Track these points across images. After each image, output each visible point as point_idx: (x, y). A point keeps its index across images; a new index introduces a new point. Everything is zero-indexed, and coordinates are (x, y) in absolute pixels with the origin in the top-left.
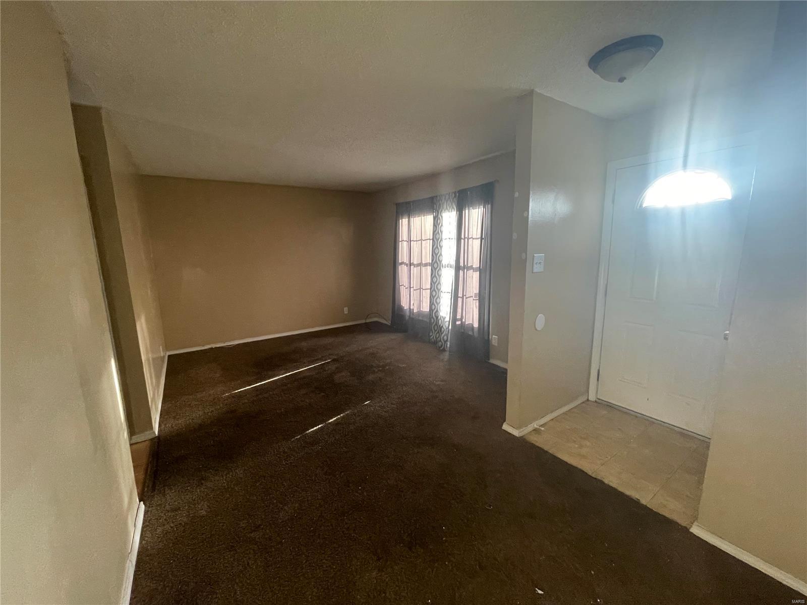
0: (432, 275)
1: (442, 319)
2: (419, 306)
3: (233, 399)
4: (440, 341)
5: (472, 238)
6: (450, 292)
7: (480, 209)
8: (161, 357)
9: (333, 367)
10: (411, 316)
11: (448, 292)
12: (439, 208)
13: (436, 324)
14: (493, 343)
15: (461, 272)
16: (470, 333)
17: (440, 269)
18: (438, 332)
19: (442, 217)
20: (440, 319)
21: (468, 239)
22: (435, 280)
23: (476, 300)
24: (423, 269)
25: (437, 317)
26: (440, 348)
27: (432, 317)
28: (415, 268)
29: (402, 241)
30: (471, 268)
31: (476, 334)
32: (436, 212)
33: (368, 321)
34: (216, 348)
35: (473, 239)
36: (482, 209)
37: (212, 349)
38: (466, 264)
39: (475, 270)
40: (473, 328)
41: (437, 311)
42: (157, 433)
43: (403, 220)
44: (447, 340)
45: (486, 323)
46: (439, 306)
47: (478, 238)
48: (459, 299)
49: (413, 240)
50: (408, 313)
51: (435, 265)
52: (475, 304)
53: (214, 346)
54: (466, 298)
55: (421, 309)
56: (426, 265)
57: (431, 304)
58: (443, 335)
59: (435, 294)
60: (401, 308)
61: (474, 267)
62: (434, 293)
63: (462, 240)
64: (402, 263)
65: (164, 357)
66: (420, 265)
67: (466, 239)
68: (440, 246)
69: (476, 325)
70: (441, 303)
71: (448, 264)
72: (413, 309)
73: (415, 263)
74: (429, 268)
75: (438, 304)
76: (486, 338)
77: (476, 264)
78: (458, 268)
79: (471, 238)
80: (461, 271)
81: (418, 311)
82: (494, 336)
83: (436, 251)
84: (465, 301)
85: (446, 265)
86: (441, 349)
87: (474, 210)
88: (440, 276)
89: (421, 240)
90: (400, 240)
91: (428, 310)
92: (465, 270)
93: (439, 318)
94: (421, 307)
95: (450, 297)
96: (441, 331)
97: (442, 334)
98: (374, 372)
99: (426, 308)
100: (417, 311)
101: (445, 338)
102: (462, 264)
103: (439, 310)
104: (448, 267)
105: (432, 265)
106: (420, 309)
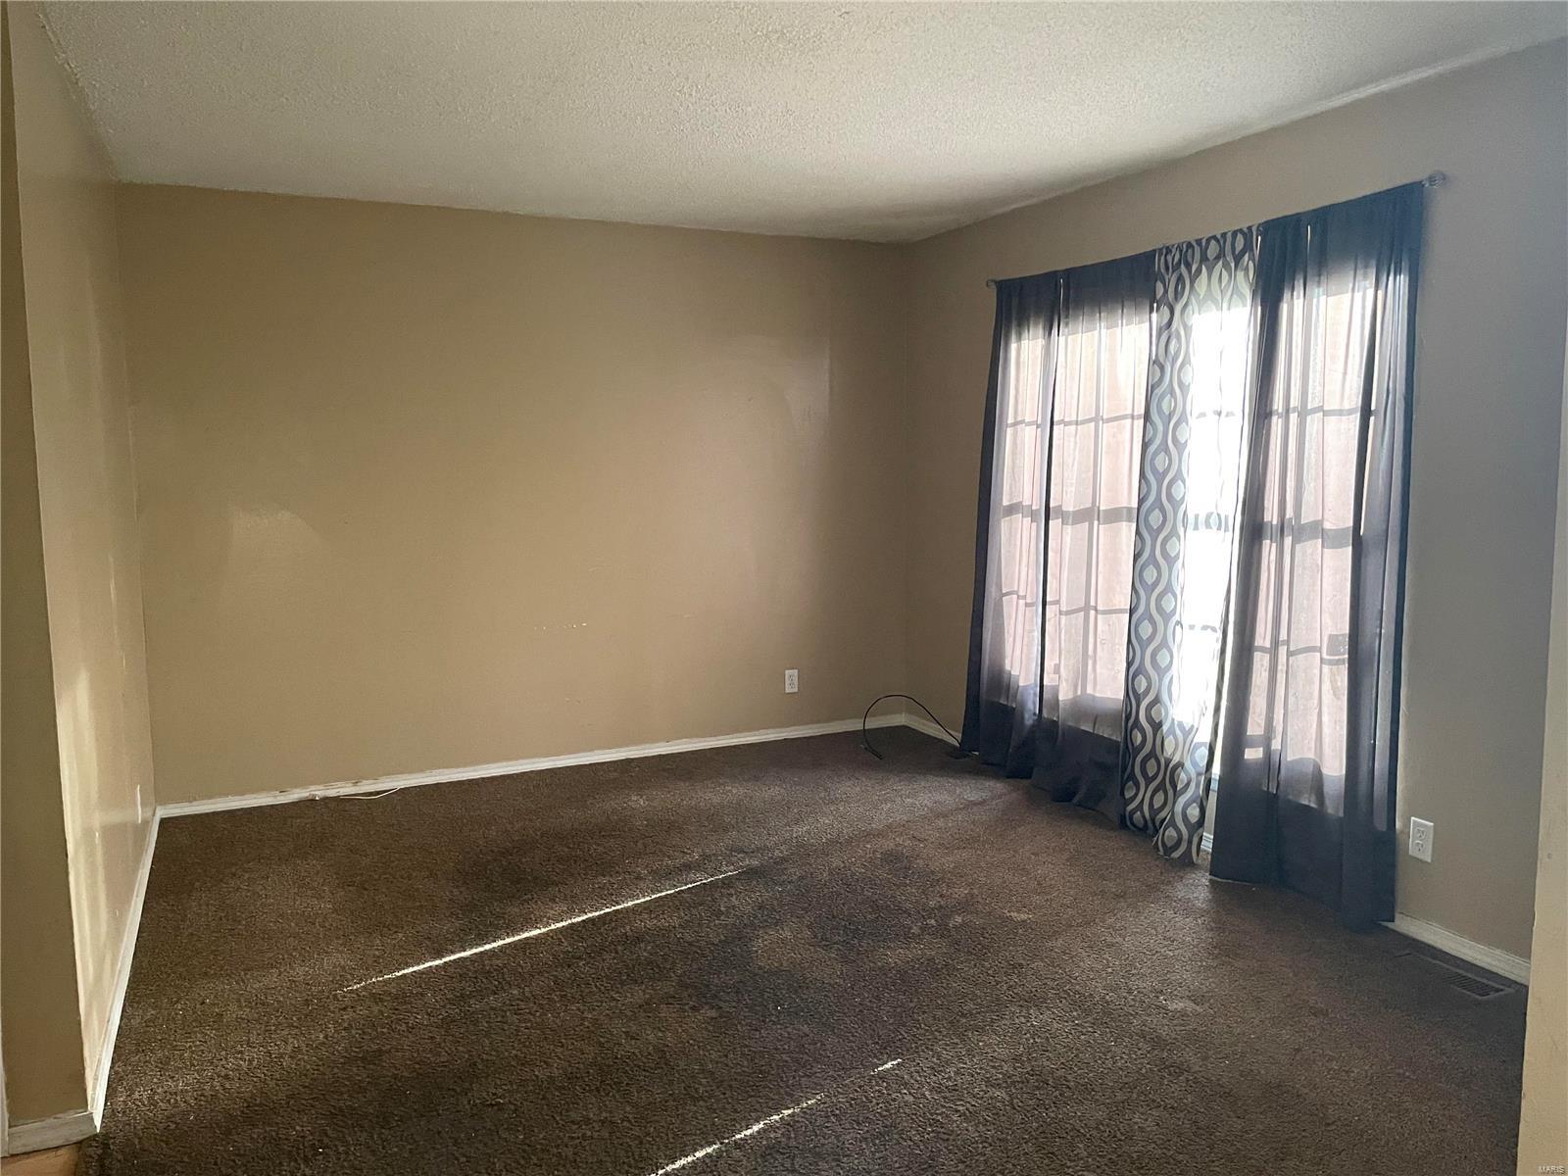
0: (1136, 557)
1: (1178, 732)
2: (1081, 676)
3: (376, 1009)
4: (1173, 823)
5: (1320, 409)
6: (1218, 624)
7: (1358, 296)
8: (135, 827)
9: (743, 902)
10: (1045, 714)
11: (1205, 628)
12: (1177, 296)
13: (1152, 754)
14: (1412, 851)
15: (1268, 549)
16: (1308, 800)
17: (1174, 533)
18: (1161, 787)
19: (1185, 326)
20: (1172, 731)
21: (1304, 413)
22: (1150, 575)
23: (1338, 662)
24: (1102, 531)
25: (1157, 726)
26: (1169, 850)
27: (1137, 723)
28: (1069, 529)
29: (1015, 424)
30: (1316, 530)
31: (1334, 807)
32: (1165, 310)
33: (873, 723)
34: (325, 799)
35: (1326, 413)
36: (1371, 292)
37: (311, 802)
38: (1289, 513)
39: (1329, 539)
40: (1317, 780)
41: (1157, 700)
42: (98, 1122)
43: (1025, 343)
44: (1201, 822)
45: (1381, 764)
46: (1166, 681)
47: (1350, 412)
48: (1257, 655)
49: (1062, 422)
50: (1032, 705)
51: (1155, 519)
52: (1333, 682)
53: (319, 792)
54: (1290, 654)
55: (1089, 691)
56: (1114, 516)
57: (1133, 671)
58: (1182, 801)
59: (1150, 630)
60: (1001, 683)
61: (1327, 525)
62: (1146, 630)
63: (1274, 418)
64: (1012, 510)
65: (146, 823)
66: (1087, 515)
67: (1294, 417)
68: (1175, 441)
69: (1335, 768)
70: (1174, 670)
71: (1209, 516)
72: (1056, 690)
73: (1069, 507)
74: (1127, 531)
75: (1162, 672)
76: (1381, 825)
77: (1340, 516)
78: (1253, 532)
79: (1315, 410)
80: (1266, 543)
81: (1075, 698)
82: (1413, 818)
83: (1161, 462)
84: (1282, 667)
85: (1202, 519)
86: (1176, 855)
87: (1331, 299)
88: (1171, 561)
89: (1096, 419)
90: (1010, 421)
91: (1121, 695)
92: (1288, 541)
93: (1165, 728)
94: (1090, 676)
95: (1219, 646)
96: (1174, 787)
97: (1176, 794)
98: (907, 937)
99: (1107, 687)
100: (1071, 696)
101: (1194, 813)
102: (1271, 515)
103: (1165, 697)
104: (1208, 525)
105: (1140, 516)
106: (1084, 687)
